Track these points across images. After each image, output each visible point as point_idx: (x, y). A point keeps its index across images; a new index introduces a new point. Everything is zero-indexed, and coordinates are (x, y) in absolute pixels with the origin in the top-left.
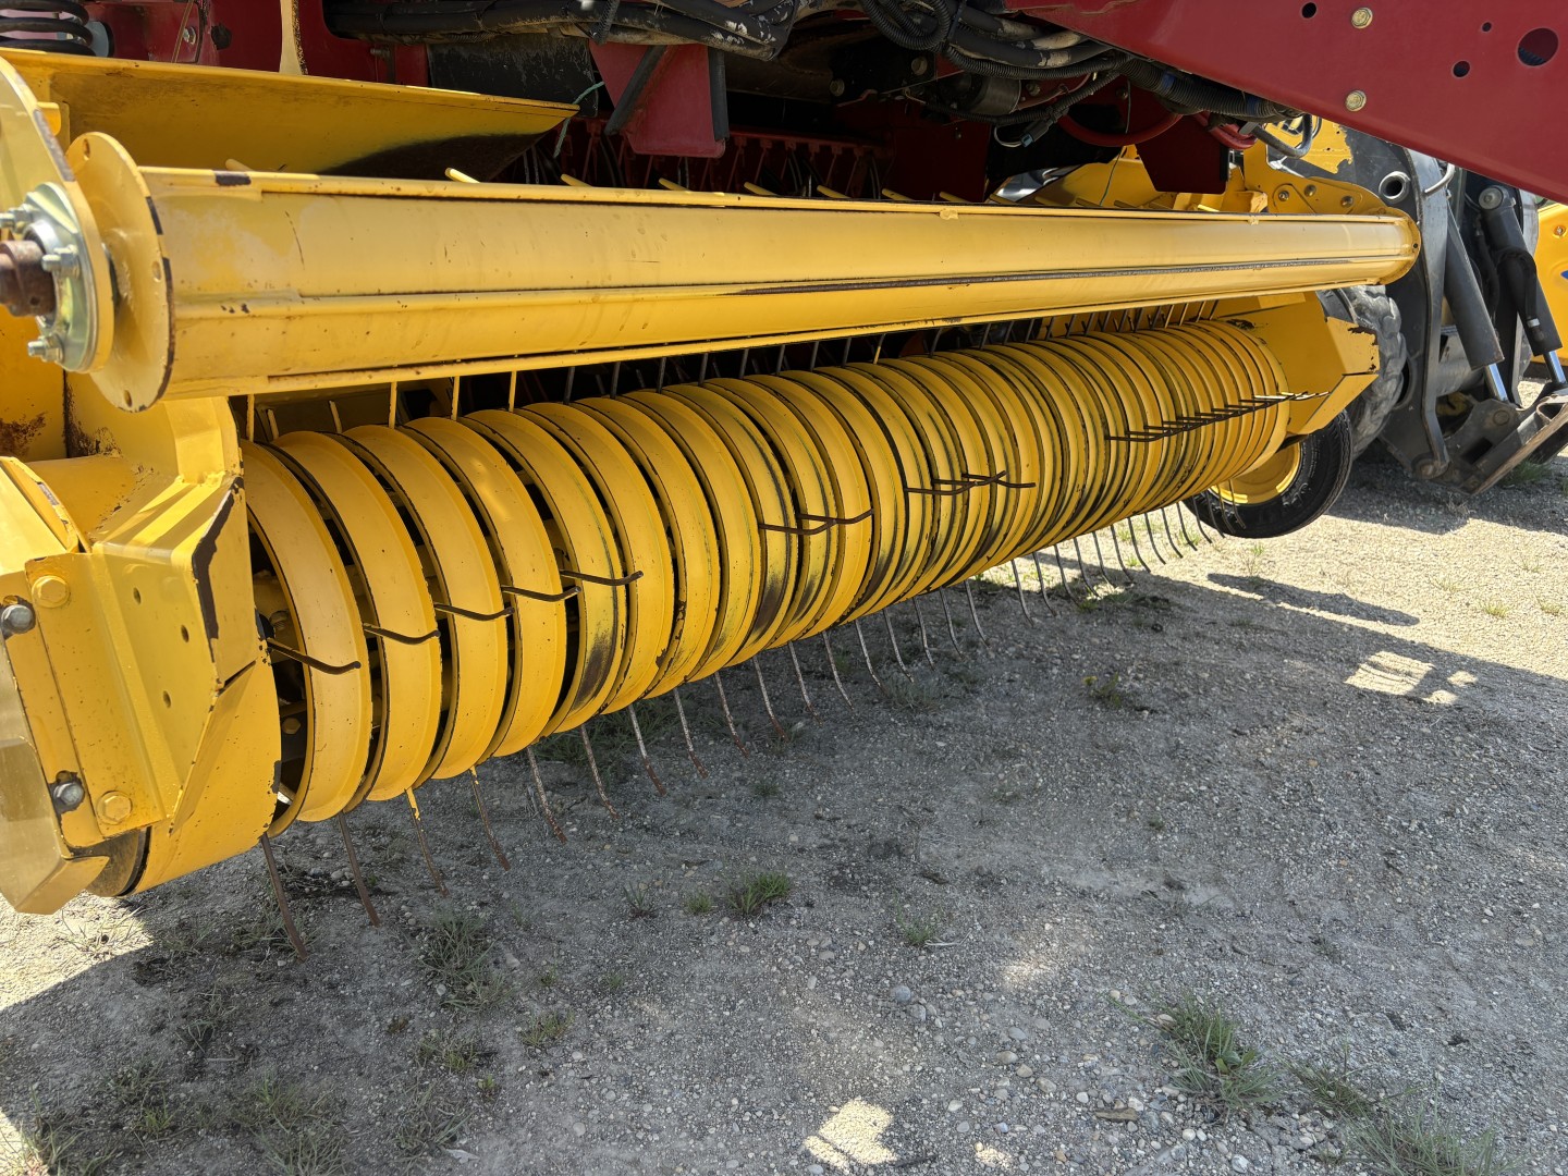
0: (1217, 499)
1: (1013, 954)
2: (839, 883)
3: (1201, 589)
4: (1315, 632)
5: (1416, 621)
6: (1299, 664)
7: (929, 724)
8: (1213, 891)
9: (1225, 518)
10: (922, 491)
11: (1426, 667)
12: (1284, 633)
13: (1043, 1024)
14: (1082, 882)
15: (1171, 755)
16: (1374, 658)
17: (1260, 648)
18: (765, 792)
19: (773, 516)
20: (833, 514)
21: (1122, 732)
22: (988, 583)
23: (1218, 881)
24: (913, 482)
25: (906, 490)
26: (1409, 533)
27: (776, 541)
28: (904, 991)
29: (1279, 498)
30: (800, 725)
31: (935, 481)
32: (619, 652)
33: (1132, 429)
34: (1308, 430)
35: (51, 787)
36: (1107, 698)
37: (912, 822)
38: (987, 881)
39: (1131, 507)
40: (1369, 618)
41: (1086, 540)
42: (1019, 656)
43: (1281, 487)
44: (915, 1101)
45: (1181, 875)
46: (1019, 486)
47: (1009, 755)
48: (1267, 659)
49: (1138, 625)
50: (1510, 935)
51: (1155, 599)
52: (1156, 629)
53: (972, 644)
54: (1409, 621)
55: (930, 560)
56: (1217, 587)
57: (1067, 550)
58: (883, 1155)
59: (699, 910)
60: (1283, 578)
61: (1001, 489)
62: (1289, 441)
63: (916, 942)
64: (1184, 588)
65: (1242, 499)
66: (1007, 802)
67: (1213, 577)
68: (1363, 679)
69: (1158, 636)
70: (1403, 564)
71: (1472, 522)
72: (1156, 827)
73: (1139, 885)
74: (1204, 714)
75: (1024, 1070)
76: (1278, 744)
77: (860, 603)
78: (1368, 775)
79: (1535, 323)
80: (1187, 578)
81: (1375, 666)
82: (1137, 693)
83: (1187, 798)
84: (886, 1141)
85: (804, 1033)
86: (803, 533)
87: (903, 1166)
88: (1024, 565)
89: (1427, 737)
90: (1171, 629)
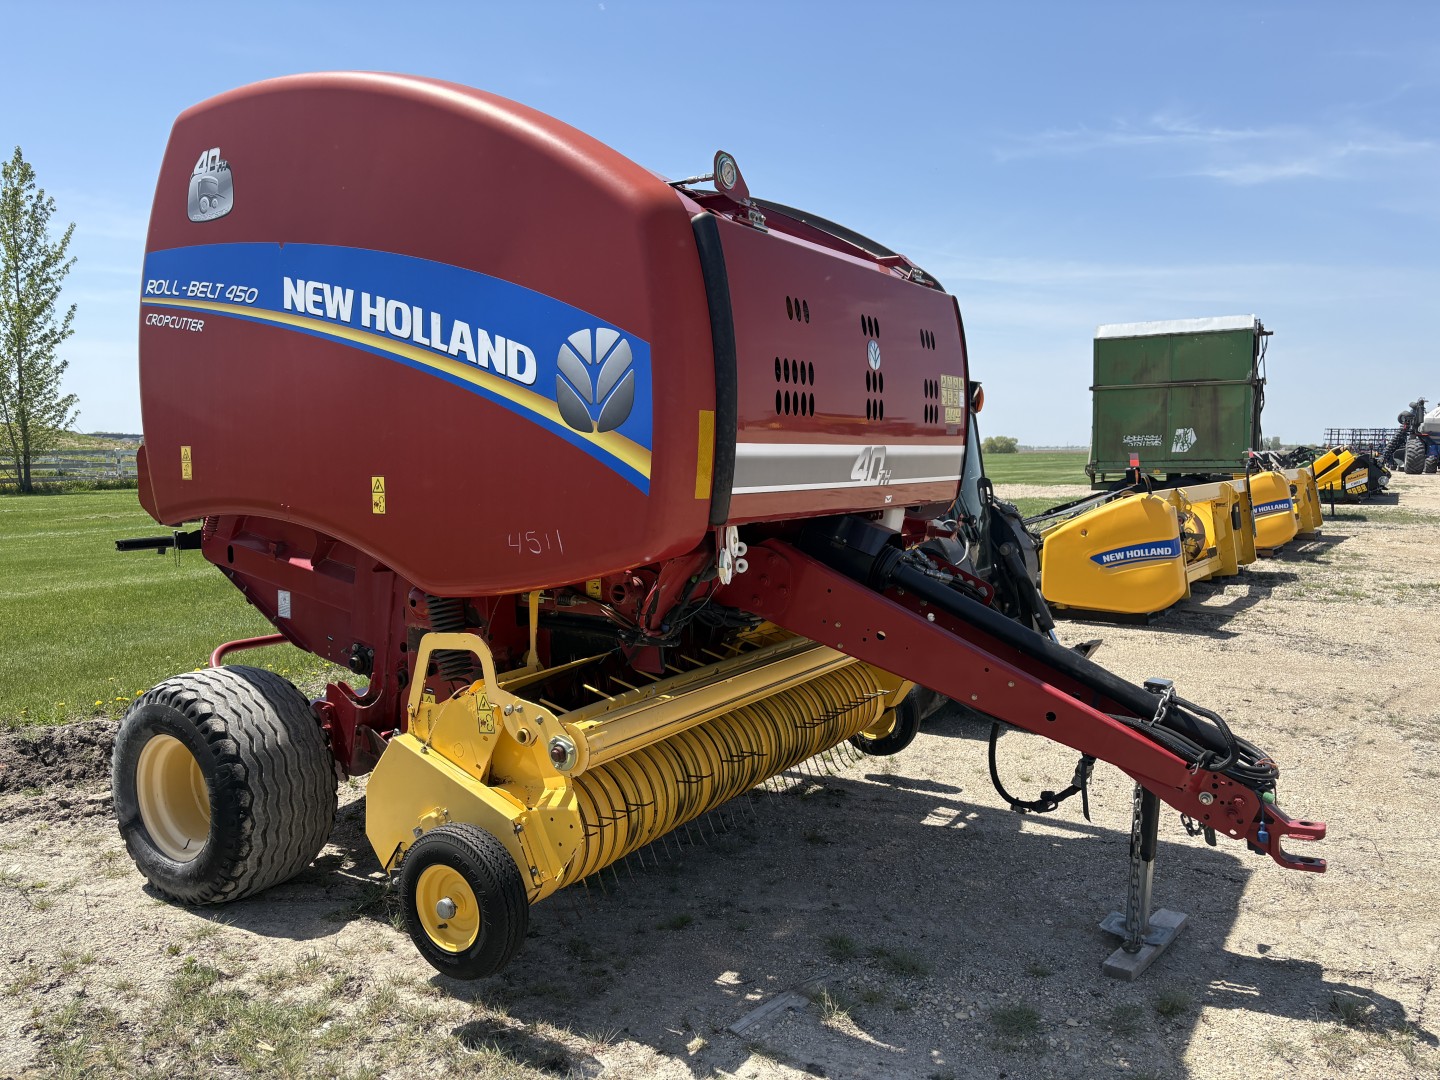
0: (862, 737)
1: (776, 930)
2: (709, 916)
3: (861, 783)
4: (912, 800)
5: (960, 790)
6: (901, 816)
7: (736, 858)
8: (851, 906)
9: (868, 747)
10: (727, 761)
11: (957, 812)
12: (896, 803)
13: (787, 947)
14: (801, 907)
15: (839, 860)
16: (935, 811)
17: (884, 811)
18: (673, 890)
19: (680, 778)
20: (699, 774)
21: (819, 853)
22: (757, 790)
23: (852, 902)
24: (724, 758)
25: (722, 761)
26: (972, 742)
27: (681, 785)
28: (738, 942)
29: (890, 735)
30: (681, 864)
31: (732, 756)
32: (639, 828)
33: (807, 721)
34: (894, 704)
35: (531, 870)
36: (814, 839)
37: (735, 895)
38: (765, 910)
39: (812, 752)
40: (940, 791)
41: (803, 765)
42: (774, 825)
43: (890, 730)
44: (747, 969)
45: (839, 901)
46: (763, 755)
47: (770, 867)
48: (887, 815)
49: (829, 804)
50: (954, 907)
51: (838, 791)
52: (837, 806)
53: (752, 821)
54: (956, 790)
55: (732, 786)
56: (869, 782)
57: (795, 769)
58: (737, 982)
59: (661, 928)
60: (902, 773)
61: (756, 757)
62: (887, 710)
63: (741, 929)
64: (853, 784)
65: (873, 737)
66: (772, 884)
67: (868, 777)
68: (930, 821)
69: (838, 809)
70: (963, 760)
71: (1009, 732)
72: (830, 886)
73: (821, 906)
74: (855, 843)
75: (780, 957)
76: (885, 852)
77: (709, 805)
78: (919, 860)
79: (1038, 615)
80: (855, 778)
81: (935, 814)
82: (826, 836)
83: (844, 875)
84: (738, 978)
85: (707, 957)
86: (690, 782)
87: (745, 984)
88: (779, 779)
89: (947, 843)
90: (844, 805)
